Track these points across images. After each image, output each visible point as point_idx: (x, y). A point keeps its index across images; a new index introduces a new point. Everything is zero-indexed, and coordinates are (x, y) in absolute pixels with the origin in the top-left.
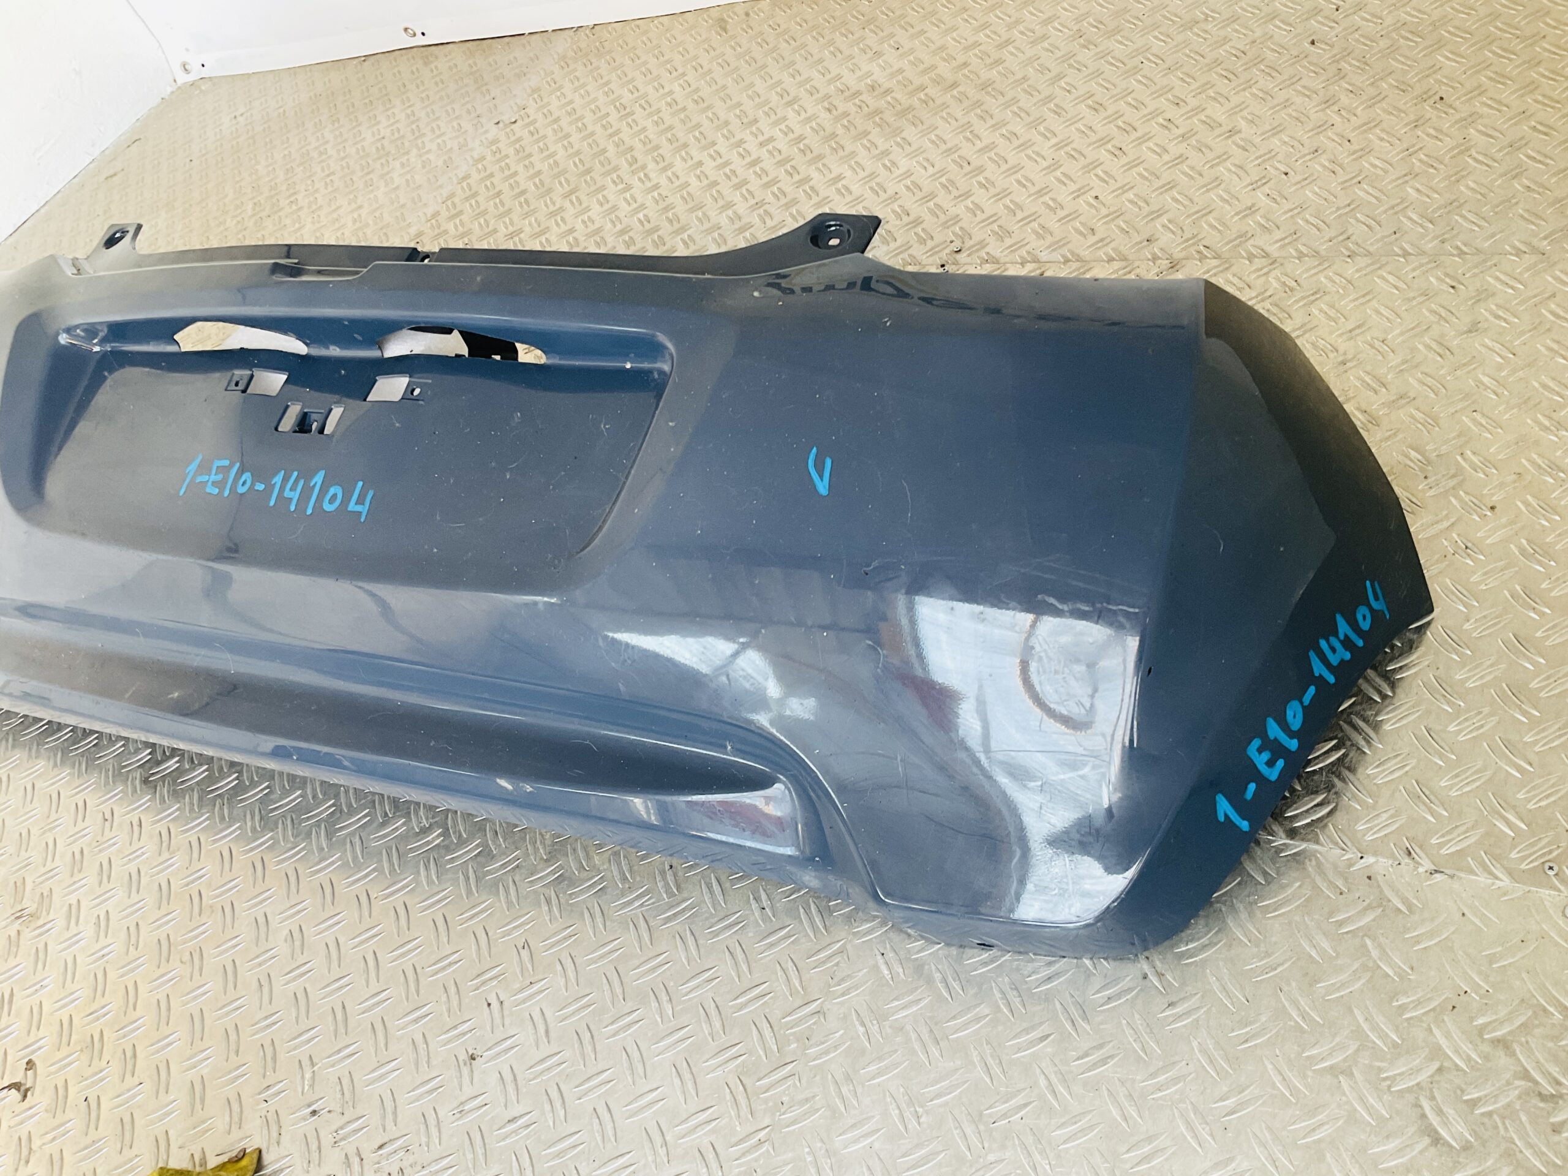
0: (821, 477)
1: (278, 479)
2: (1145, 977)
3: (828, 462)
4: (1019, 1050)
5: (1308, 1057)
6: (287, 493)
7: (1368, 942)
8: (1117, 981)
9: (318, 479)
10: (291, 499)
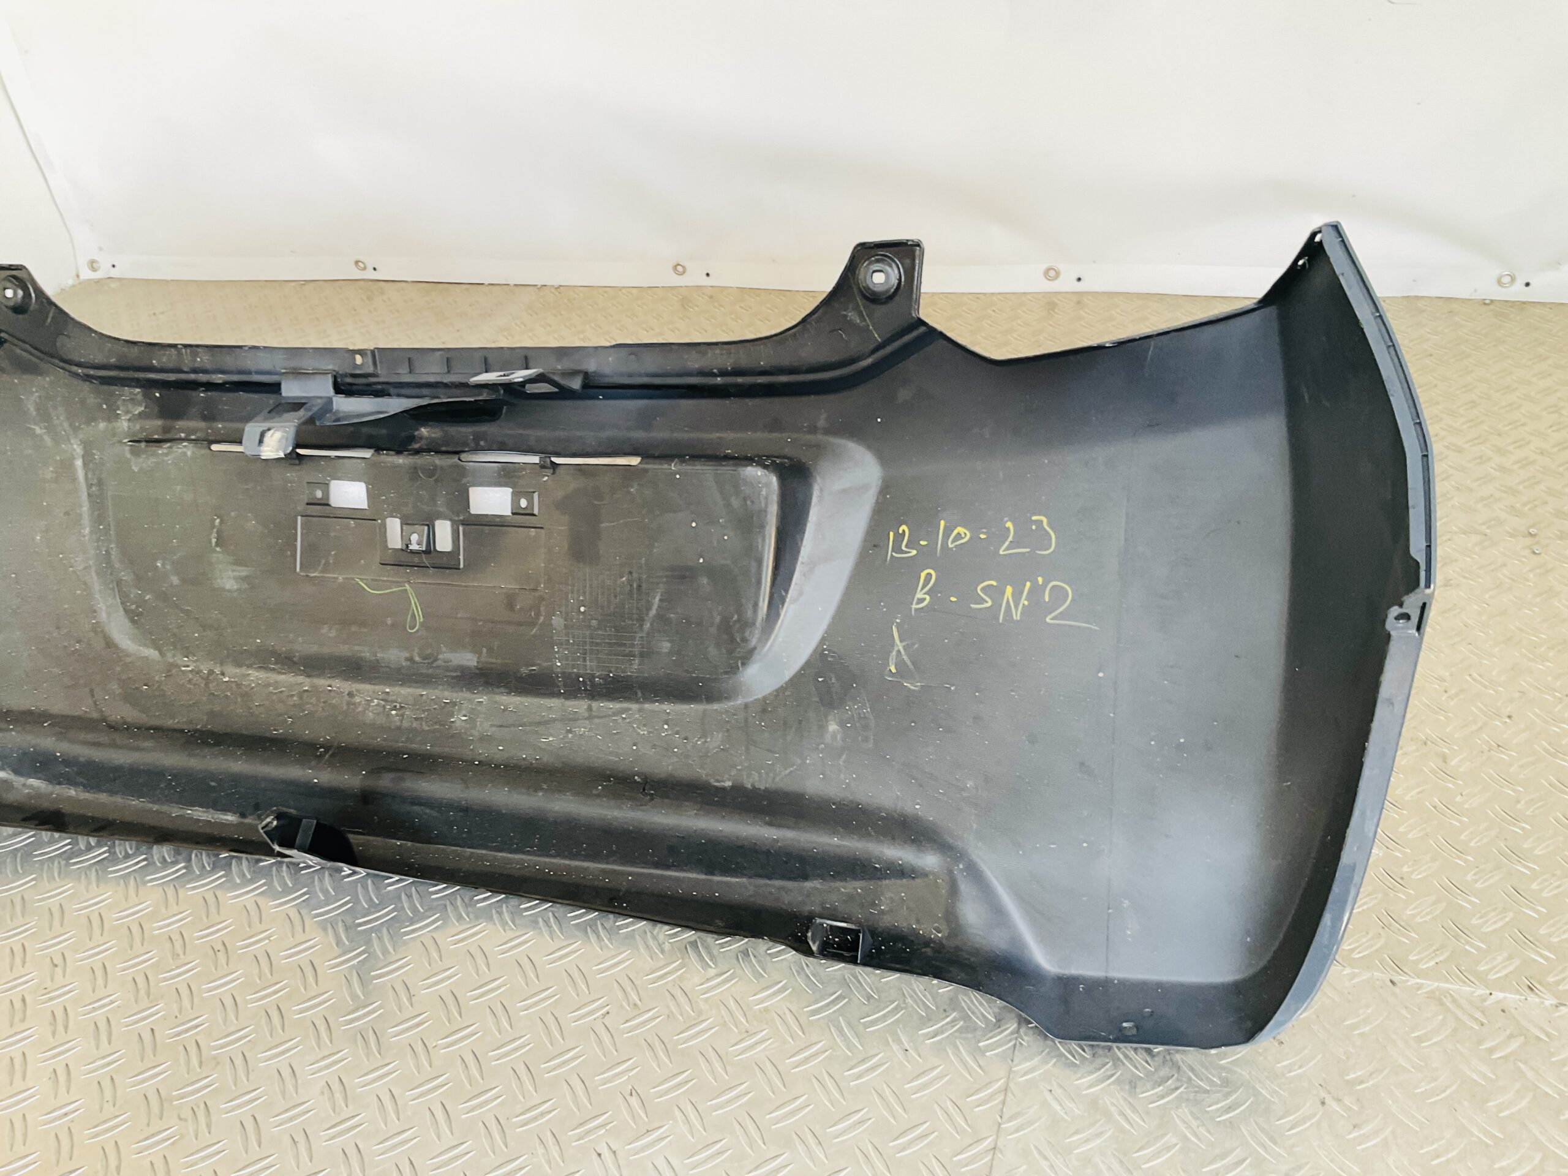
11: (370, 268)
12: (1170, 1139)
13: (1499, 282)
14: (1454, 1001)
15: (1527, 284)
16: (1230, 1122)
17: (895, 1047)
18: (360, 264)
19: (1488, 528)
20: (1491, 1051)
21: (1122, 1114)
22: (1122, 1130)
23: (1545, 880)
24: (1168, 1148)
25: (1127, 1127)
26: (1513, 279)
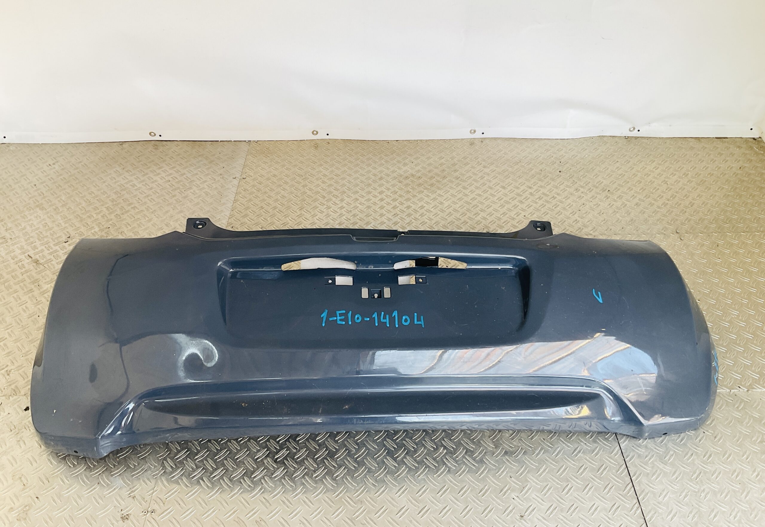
0: (599, 298)
1: (375, 315)
2: (704, 432)
3: (599, 293)
4: (688, 460)
5: (754, 441)
6: (382, 320)
7: (746, 410)
8: (699, 435)
9: (395, 314)
10: (386, 323)
11: (158, 135)
12: (671, 453)
13: (630, 130)
14: (722, 395)
15: (639, 131)
16: (684, 444)
17: (582, 444)
18: (152, 134)
19: (664, 231)
20: (738, 407)
21: (655, 448)
22: (658, 453)
23: (730, 353)
24: (672, 455)
25: (659, 452)
26: (634, 129)
